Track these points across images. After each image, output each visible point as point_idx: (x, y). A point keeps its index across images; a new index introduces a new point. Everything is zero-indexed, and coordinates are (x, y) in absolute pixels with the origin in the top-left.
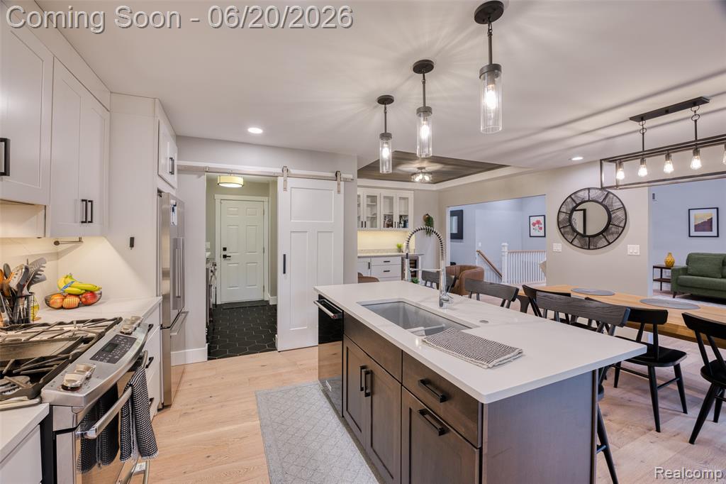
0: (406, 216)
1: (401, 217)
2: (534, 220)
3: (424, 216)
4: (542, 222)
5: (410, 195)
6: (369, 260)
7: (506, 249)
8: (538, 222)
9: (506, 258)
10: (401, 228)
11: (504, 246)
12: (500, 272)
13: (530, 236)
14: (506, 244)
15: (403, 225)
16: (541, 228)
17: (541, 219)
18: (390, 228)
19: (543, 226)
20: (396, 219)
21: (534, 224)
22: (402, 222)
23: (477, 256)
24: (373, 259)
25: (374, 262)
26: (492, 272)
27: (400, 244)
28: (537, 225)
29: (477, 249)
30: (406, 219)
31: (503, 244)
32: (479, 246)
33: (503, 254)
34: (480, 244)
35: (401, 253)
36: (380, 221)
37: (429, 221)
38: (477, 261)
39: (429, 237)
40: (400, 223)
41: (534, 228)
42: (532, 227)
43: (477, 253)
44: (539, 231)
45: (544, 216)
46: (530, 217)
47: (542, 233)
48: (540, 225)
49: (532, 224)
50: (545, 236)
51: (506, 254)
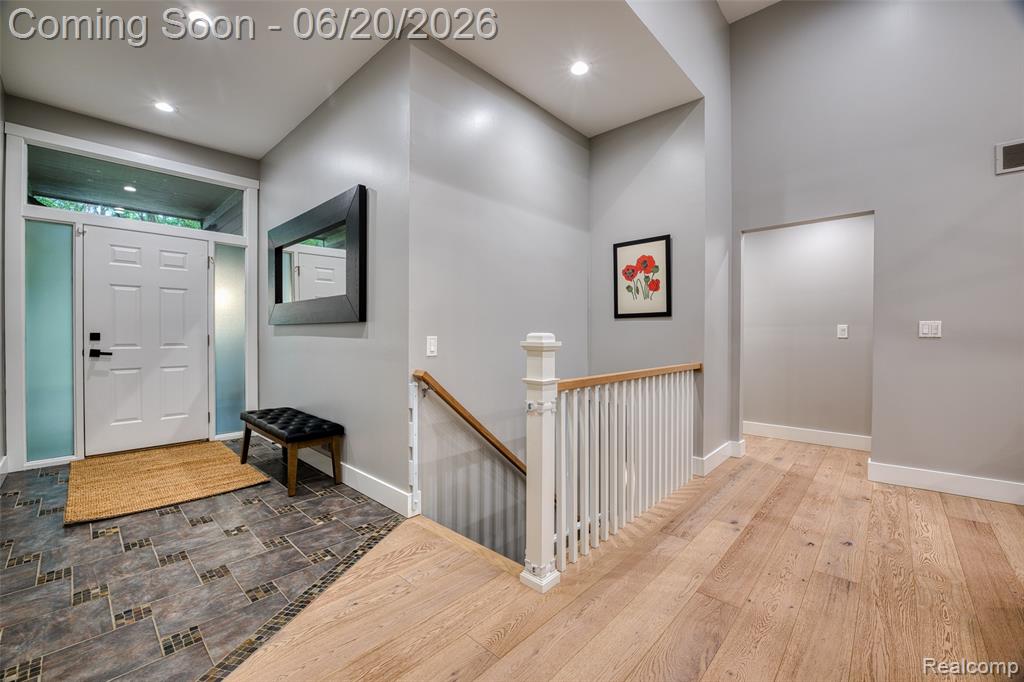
2: (629, 257)
4: (660, 261)
7: (549, 370)
8: (646, 264)
11: (537, 351)
12: (520, 457)
13: (617, 316)
14: (548, 339)
16: (654, 286)
17: (657, 251)
19: (661, 276)
21: (630, 273)
26: (487, 464)
28: (641, 276)
29: (415, 366)
31: (534, 338)
32: (428, 350)
33: (531, 398)
38: (414, 425)
41: (631, 284)
42: (623, 282)
43: (413, 387)
44: (646, 296)
45: (667, 238)
46: (616, 247)
47: (657, 302)
48: (651, 275)
49: (624, 273)
50: (668, 314)
51: (549, 397)
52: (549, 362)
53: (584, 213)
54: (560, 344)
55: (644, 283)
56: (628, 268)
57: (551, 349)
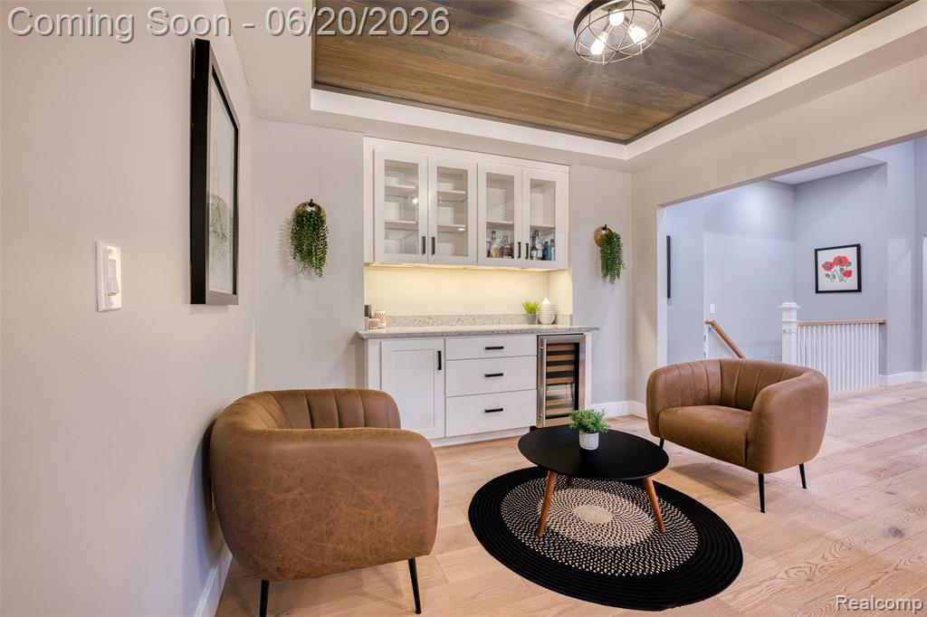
0: (551, 230)
1: (535, 233)
2: (825, 257)
3: (598, 231)
4: (853, 259)
5: (558, 174)
6: (438, 344)
7: (793, 317)
8: (842, 261)
9: (794, 335)
10: (535, 261)
11: (789, 310)
13: (818, 292)
14: (794, 305)
15: (540, 255)
16: (848, 274)
17: (851, 254)
18: (507, 259)
19: (854, 268)
20: (522, 236)
21: (828, 266)
22: (539, 246)
23: (706, 333)
24: (449, 340)
25: (453, 349)
27: (532, 302)
28: (837, 268)
30: (548, 239)
31: (786, 305)
32: (711, 311)
33: (785, 327)
34: (712, 308)
35: (536, 326)
36: (478, 238)
37: (609, 244)
38: (706, 343)
39: (608, 286)
40: (534, 248)
41: (829, 273)
42: (822, 271)
43: (706, 327)
44: (841, 280)
45: (858, 247)
46: (816, 251)
47: (851, 283)
48: (845, 268)
49: (824, 266)
50: (859, 290)
51: (794, 327)
52: (794, 314)
53: (791, 231)
54: (799, 307)
55: (839, 272)
56: (827, 263)
57: (795, 309)
